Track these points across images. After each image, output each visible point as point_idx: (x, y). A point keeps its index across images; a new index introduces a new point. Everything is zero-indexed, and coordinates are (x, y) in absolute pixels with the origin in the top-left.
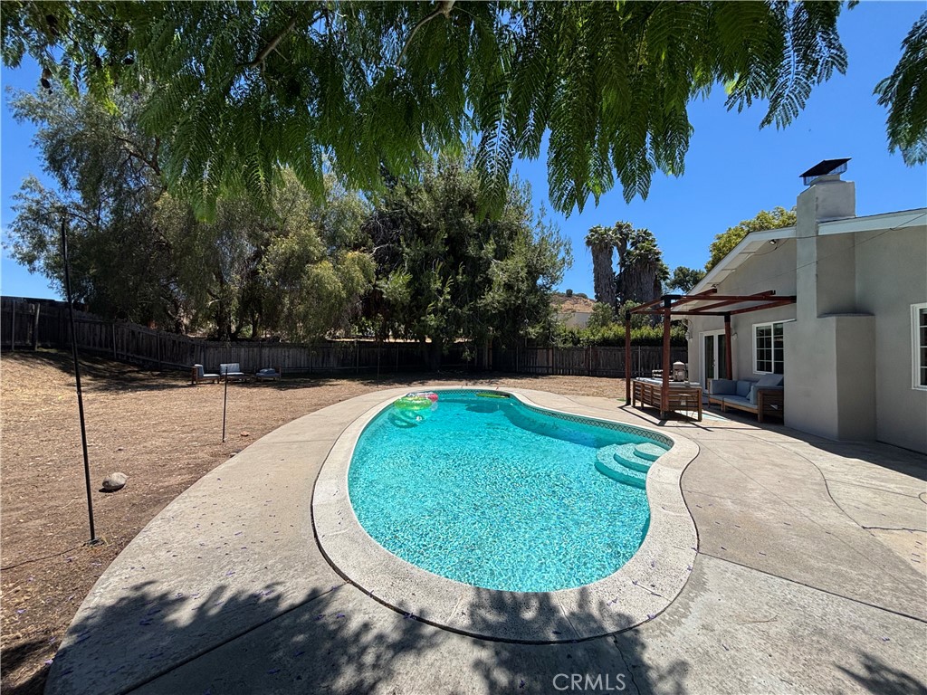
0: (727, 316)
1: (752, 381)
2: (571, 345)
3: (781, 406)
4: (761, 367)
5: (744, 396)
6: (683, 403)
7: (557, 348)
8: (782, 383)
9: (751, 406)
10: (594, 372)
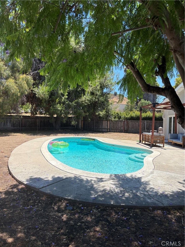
1: (183, 134)
2: (117, 119)
5: (179, 139)
9: (181, 143)
10: (127, 131)
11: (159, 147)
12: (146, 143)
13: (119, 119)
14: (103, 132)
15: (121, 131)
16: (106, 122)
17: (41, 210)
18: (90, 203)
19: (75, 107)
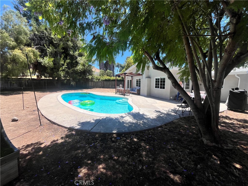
0: (132, 76)
1: (136, 88)
2: (98, 81)
3: (140, 92)
4: (137, 86)
5: (134, 91)
6: (127, 92)
7: (94, 81)
8: (140, 88)
9: (136, 92)
10: (103, 87)
11: (127, 95)
12: (120, 93)
13: (99, 81)
14: (90, 88)
15: (100, 88)
16: (91, 82)
17: (103, 144)
18: (128, 132)
19: (72, 73)
